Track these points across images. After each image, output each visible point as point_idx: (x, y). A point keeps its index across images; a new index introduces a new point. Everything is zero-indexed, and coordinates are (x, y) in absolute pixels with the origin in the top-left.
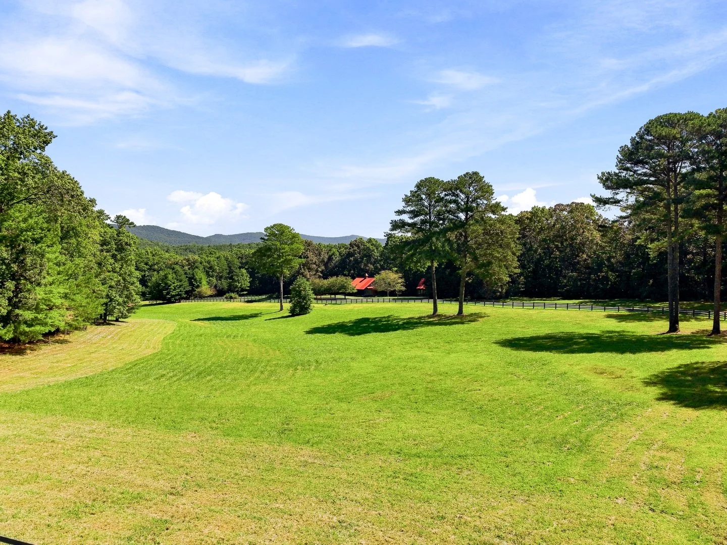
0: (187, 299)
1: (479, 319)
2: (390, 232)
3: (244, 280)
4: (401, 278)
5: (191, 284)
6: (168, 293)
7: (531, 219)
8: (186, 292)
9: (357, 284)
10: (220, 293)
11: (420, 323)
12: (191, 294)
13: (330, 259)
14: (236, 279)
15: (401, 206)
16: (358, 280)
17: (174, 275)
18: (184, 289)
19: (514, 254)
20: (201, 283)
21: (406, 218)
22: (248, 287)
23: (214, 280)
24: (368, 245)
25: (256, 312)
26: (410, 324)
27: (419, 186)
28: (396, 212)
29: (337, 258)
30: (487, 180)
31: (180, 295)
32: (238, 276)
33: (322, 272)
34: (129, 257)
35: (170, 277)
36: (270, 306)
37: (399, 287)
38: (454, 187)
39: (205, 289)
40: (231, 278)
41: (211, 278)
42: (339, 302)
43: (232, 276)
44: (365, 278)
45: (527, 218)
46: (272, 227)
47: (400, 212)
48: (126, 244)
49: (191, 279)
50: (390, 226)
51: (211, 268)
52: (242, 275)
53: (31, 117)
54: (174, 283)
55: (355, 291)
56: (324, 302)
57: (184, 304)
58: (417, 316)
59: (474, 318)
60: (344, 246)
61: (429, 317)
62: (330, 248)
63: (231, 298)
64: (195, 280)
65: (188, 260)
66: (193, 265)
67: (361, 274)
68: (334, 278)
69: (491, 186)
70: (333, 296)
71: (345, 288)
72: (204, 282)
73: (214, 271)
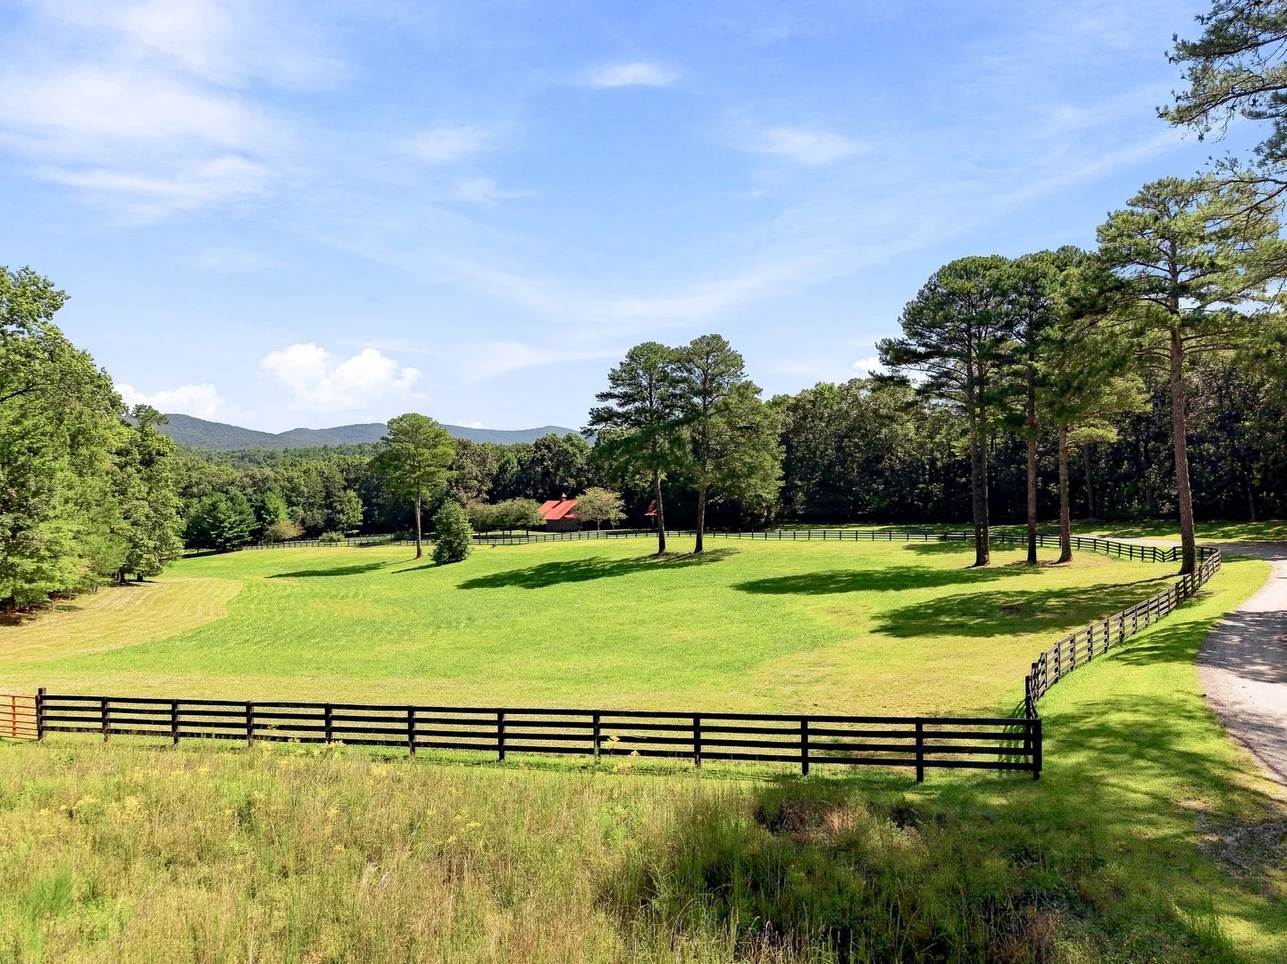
0: (253, 543)
1: (725, 558)
2: (590, 427)
3: (354, 509)
4: (620, 499)
5: (260, 518)
6: (219, 536)
8: (252, 533)
9: (549, 511)
10: (311, 533)
11: (638, 566)
12: (260, 536)
13: (503, 470)
14: (339, 508)
15: (606, 387)
16: (550, 504)
17: (230, 504)
18: (247, 527)
19: (775, 459)
20: (277, 517)
21: (612, 404)
22: (361, 521)
23: (300, 511)
24: (566, 446)
25: (376, 562)
26: (622, 568)
27: (632, 356)
28: (597, 396)
29: (514, 468)
30: (733, 346)
31: (242, 537)
32: (341, 502)
33: (487, 493)
34: (164, 475)
35: (222, 506)
36: (403, 551)
37: (615, 515)
38: (684, 358)
39: (286, 526)
40: (330, 506)
41: (294, 507)
42: (515, 541)
43: (331, 503)
44: (562, 502)
46: (401, 420)
47: (604, 396)
48: (159, 453)
49: (260, 511)
50: (589, 418)
51: (293, 490)
52: (350, 501)
53: (31, 269)
54: (229, 518)
55: (544, 523)
56: (492, 541)
57: (248, 554)
58: (637, 556)
59: (716, 556)
60: (526, 448)
61: (656, 556)
62: (502, 451)
63: (332, 540)
64: (269, 513)
65: (252, 477)
66: (260, 485)
67: (554, 494)
68: (509, 502)
69: (741, 356)
70: (507, 532)
71: (526, 519)
72: (283, 514)
73: (300, 494)
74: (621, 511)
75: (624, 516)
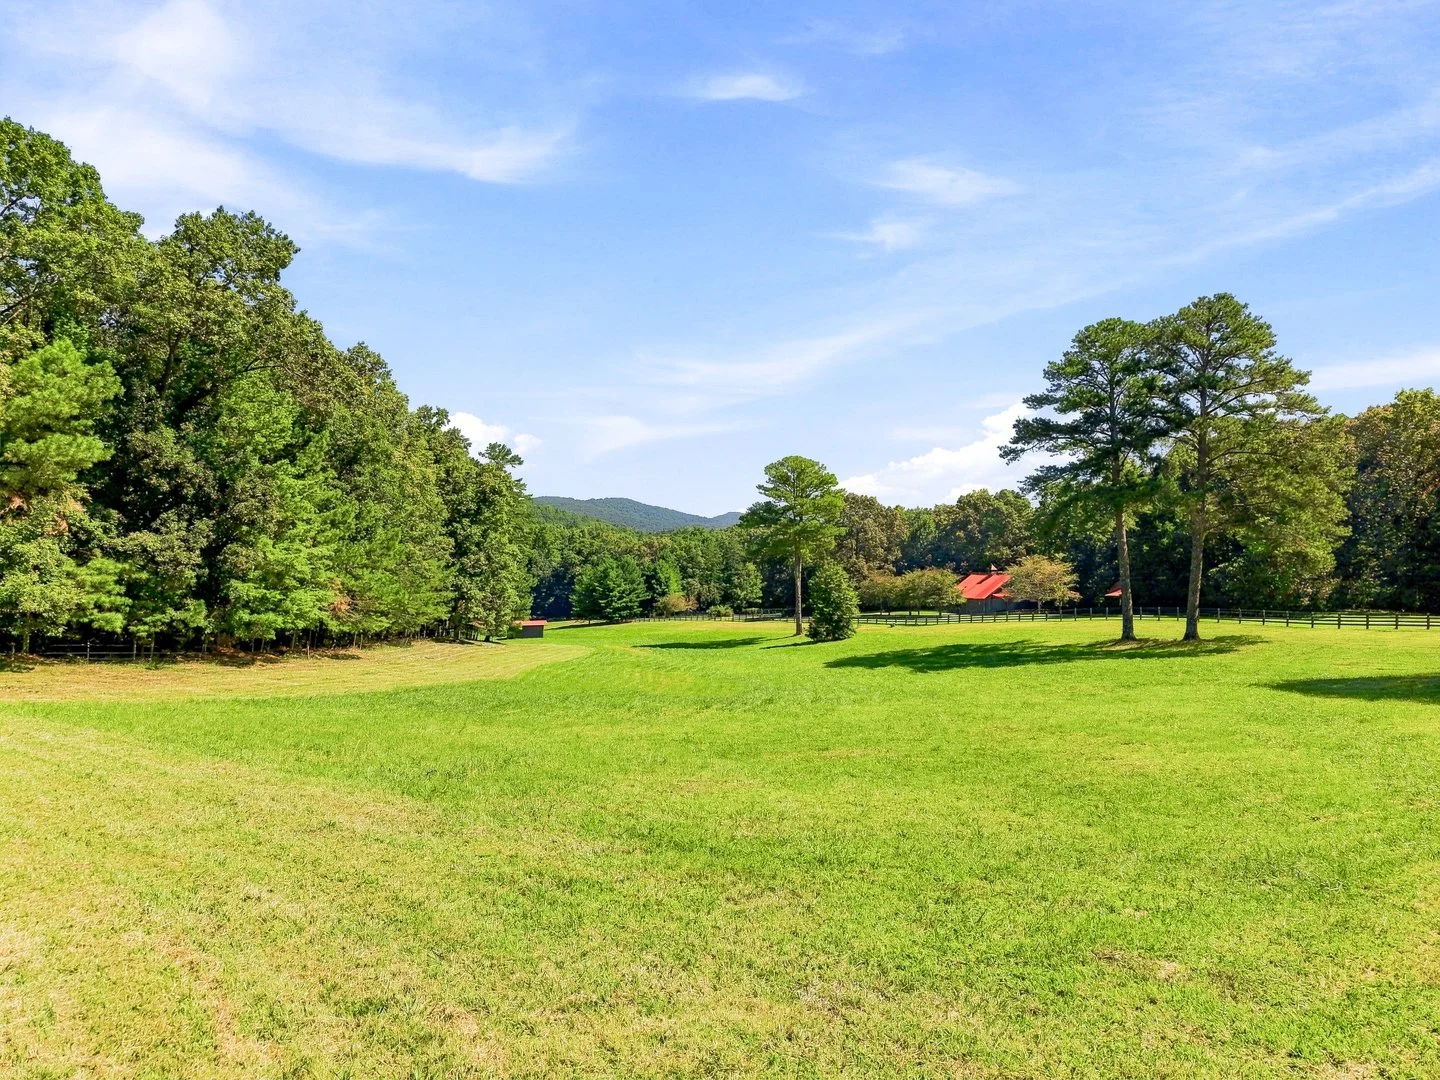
0: (643, 615)
1: (1241, 648)
2: (1014, 446)
3: (752, 583)
4: (1073, 572)
5: (650, 588)
6: (608, 605)
7: (1395, 422)
8: (643, 604)
9: (973, 587)
10: (702, 608)
11: (1095, 653)
12: (649, 608)
13: (914, 537)
14: (736, 581)
15: (1042, 387)
16: (974, 578)
17: (621, 571)
18: (638, 597)
19: (1332, 487)
20: (668, 587)
21: (1049, 413)
22: (760, 598)
23: (695, 582)
25: (752, 637)
26: (1064, 654)
27: (1085, 340)
28: (1026, 401)
29: (932, 533)
30: (1253, 311)
31: (631, 608)
32: (739, 576)
33: (894, 563)
34: (498, 516)
35: (613, 574)
36: (781, 628)
37: (1065, 593)
38: (1166, 338)
39: (675, 597)
40: (728, 580)
41: (690, 580)
42: (920, 622)
43: (730, 576)
44: (990, 576)
45: (1385, 420)
46: (782, 464)
47: (1037, 401)
48: (494, 491)
49: (651, 579)
50: (1013, 433)
51: (692, 559)
52: (749, 575)
53: (257, 216)
54: (619, 586)
55: (962, 601)
56: (892, 622)
57: (637, 625)
58: (1087, 642)
59: (1223, 645)
60: (949, 511)
61: (1117, 642)
62: (918, 514)
63: (719, 615)
64: (660, 583)
65: (650, 546)
66: (657, 553)
67: (982, 568)
68: (918, 572)
69: (1269, 327)
70: (914, 613)
71: (939, 595)
72: (674, 585)
73: (697, 565)
74: (1071, 589)
75: (1076, 596)
